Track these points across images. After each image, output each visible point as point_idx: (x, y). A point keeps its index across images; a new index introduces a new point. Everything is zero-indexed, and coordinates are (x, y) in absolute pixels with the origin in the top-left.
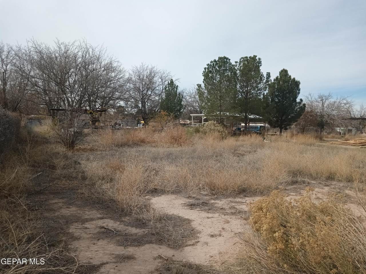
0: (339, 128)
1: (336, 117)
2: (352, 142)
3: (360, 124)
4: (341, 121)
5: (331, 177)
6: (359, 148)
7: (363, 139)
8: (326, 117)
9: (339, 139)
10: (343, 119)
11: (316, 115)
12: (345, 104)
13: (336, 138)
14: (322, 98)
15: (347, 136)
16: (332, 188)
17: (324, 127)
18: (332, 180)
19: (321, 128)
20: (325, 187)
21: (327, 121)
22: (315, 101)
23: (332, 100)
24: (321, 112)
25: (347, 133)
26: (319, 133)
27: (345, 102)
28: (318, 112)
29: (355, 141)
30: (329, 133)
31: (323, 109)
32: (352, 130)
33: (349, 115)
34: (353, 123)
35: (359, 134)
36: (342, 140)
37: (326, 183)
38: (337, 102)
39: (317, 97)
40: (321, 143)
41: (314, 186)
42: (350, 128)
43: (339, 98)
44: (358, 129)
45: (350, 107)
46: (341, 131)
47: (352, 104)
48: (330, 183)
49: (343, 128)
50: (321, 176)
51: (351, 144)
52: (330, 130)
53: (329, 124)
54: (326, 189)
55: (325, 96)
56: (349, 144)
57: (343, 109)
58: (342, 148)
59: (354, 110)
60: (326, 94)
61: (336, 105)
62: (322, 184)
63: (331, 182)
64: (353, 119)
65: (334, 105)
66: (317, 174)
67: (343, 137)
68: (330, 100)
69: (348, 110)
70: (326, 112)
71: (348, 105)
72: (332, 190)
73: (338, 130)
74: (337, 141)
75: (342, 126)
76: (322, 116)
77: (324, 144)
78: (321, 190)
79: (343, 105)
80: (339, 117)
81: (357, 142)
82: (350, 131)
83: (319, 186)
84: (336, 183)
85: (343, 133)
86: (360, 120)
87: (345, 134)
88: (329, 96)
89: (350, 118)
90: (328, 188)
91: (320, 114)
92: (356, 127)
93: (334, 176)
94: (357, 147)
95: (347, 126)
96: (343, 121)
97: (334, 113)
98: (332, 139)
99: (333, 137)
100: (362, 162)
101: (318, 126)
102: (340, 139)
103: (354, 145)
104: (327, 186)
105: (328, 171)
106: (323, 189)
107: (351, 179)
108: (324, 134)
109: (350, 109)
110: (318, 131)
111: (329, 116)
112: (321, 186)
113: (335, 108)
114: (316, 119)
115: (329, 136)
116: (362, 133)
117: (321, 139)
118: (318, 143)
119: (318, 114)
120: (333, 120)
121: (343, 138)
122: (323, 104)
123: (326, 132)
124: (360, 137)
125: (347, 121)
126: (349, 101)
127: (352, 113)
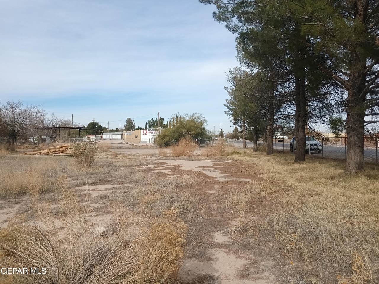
0: (33, 138)
1: (28, 127)
2: (45, 151)
3: (53, 133)
4: (34, 130)
5: (22, 192)
6: (52, 156)
7: (56, 148)
8: (17, 126)
9: (32, 149)
10: (35, 129)
11: (6, 123)
12: (37, 113)
13: (30, 148)
14: (12, 106)
15: (41, 146)
16: (24, 204)
17: (16, 137)
18: (23, 195)
19: (13, 138)
20: (15, 205)
21: (19, 131)
22: (4, 108)
23: (23, 108)
24: (11, 121)
25: (40, 143)
26: (12, 144)
27: (36, 110)
28: (8, 121)
29: (48, 150)
30: (23, 143)
31: (14, 117)
32: (45, 139)
33: (42, 124)
34: (46, 132)
35: (53, 142)
36: (36, 150)
37: (16, 200)
38: (28, 111)
39: (5, 104)
40: (12, 154)
41: (2, 206)
42: (43, 137)
43: (30, 106)
44: (51, 138)
45: (42, 116)
46: (35, 140)
47: (44, 113)
48: (21, 200)
49: (36, 138)
50: (11, 193)
51: (45, 153)
52: (24, 140)
53: (22, 133)
54: (17, 206)
55: (15, 104)
56: (43, 154)
57: (35, 118)
58: (35, 158)
59: (47, 120)
60: (16, 101)
61: (27, 114)
62: (12, 202)
63: (23, 197)
64: (46, 128)
65: (25, 113)
66: (6, 192)
67: (37, 146)
68: (20, 108)
69: (40, 120)
70: (17, 121)
71: (39, 115)
72: (23, 206)
73: (32, 140)
74: (31, 151)
75: (36, 136)
76: (13, 125)
77: (16, 156)
78: (10, 210)
79: (34, 114)
80: (32, 126)
81: (51, 151)
82: (44, 140)
83: (8, 206)
84: (28, 197)
85: (37, 142)
86: (52, 130)
87: (39, 144)
88: (19, 103)
89: (43, 127)
90: (19, 205)
91: (11, 123)
92: (49, 137)
93: (25, 191)
94: (50, 156)
95: (40, 136)
96: (36, 130)
97: (26, 121)
98: (26, 150)
99: (27, 147)
100: (55, 171)
101: (10, 136)
102: (34, 149)
103: (48, 154)
104: (18, 203)
105: (18, 186)
106: (12, 207)
107: (43, 191)
108: (18, 144)
109: (42, 118)
110: (10, 141)
111: (20, 125)
112: (11, 204)
113: (26, 116)
114: (6, 129)
115: (23, 147)
116: (55, 142)
117: (13, 150)
118: (9, 155)
119: (8, 123)
120: (26, 129)
121: (37, 148)
122: (13, 112)
123: (19, 143)
124: (53, 146)
125: (39, 130)
126: (40, 110)
127: (44, 122)
